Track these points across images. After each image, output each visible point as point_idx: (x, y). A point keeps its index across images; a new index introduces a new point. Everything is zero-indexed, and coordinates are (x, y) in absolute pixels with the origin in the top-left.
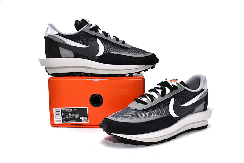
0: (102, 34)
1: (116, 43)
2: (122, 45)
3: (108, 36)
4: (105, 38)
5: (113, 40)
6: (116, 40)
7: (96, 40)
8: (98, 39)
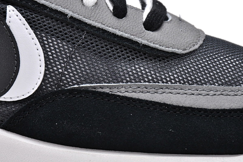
2: (144, 42)
4: (53, 6)
5: (97, 11)
6: (112, 11)
7: (5, 16)
8: (11, 11)
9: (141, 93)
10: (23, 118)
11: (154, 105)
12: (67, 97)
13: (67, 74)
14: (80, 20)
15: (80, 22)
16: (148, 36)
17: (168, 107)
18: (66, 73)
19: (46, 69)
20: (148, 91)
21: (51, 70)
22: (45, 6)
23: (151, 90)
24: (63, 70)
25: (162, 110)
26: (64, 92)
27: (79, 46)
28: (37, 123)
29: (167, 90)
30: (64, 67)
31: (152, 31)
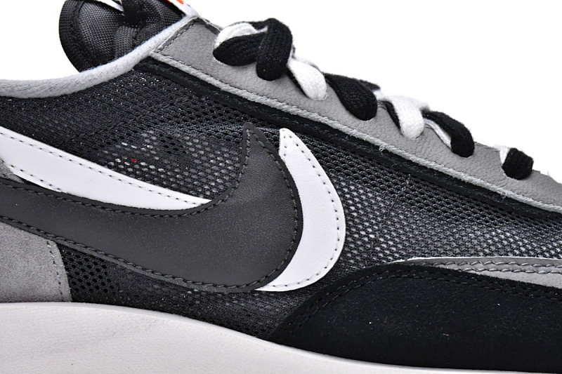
0: (326, 100)
1: (451, 172)
2: (508, 193)
3: (381, 112)
4: (355, 132)
5: (426, 145)
6: (450, 146)
7: (278, 146)
8: (288, 137)
9: (510, 272)
10: (310, 317)
11: (536, 290)
12: (387, 277)
13: (383, 243)
14: (400, 157)
15: (400, 159)
16: (512, 185)
17: (559, 294)
18: (382, 240)
19: (348, 233)
20: (523, 269)
21: (356, 236)
22: (341, 132)
23: (527, 268)
24: (378, 235)
25: (549, 298)
26: (381, 269)
27: (400, 196)
28: (334, 324)
29: (553, 269)
30: (378, 230)
31: (518, 179)
